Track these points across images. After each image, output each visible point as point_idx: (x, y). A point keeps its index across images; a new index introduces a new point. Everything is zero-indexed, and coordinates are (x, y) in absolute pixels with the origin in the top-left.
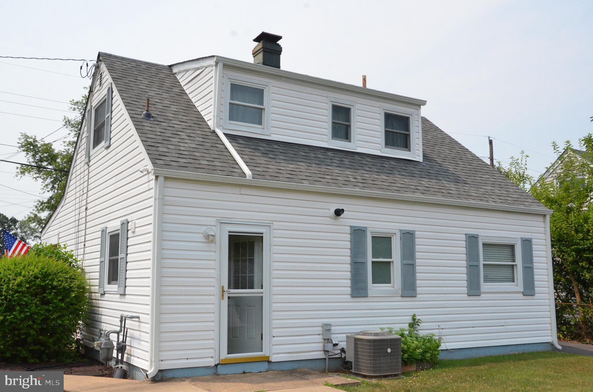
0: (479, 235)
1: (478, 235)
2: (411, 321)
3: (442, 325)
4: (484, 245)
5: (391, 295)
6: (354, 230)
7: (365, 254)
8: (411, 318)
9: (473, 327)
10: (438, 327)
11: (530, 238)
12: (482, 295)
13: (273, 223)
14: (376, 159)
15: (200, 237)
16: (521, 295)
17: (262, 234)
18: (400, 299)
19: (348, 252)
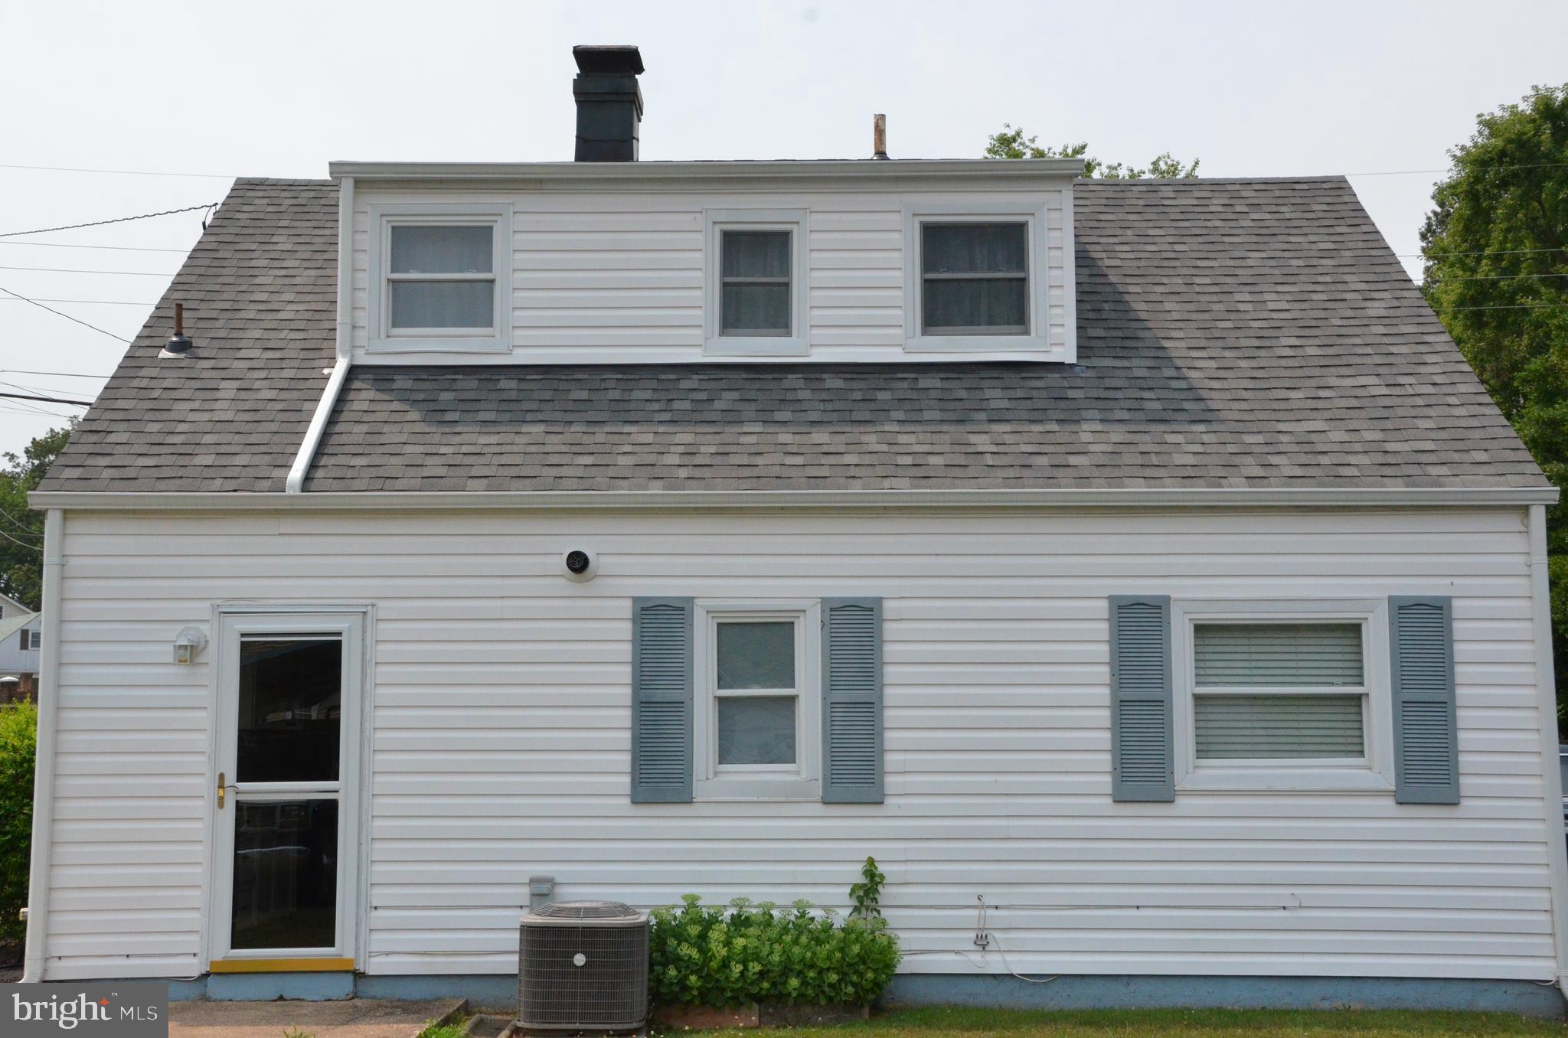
0: (1173, 596)
1: (1169, 596)
2: (862, 880)
3: (992, 895)
4: (1202, 630)
5: (783, 799)
6: (643, 609)
7: (683, 676)
8: (859, 868)
9: (1138, 907)
10: (976, 902)
11: (1443, 598)
12: (1181, 801)
13: (373, 605)
14: (865, 376)
15: (167, 653)
16: (1389, 802)
17: (340, 634)
18: (820, 809)
19: (625, 673)
